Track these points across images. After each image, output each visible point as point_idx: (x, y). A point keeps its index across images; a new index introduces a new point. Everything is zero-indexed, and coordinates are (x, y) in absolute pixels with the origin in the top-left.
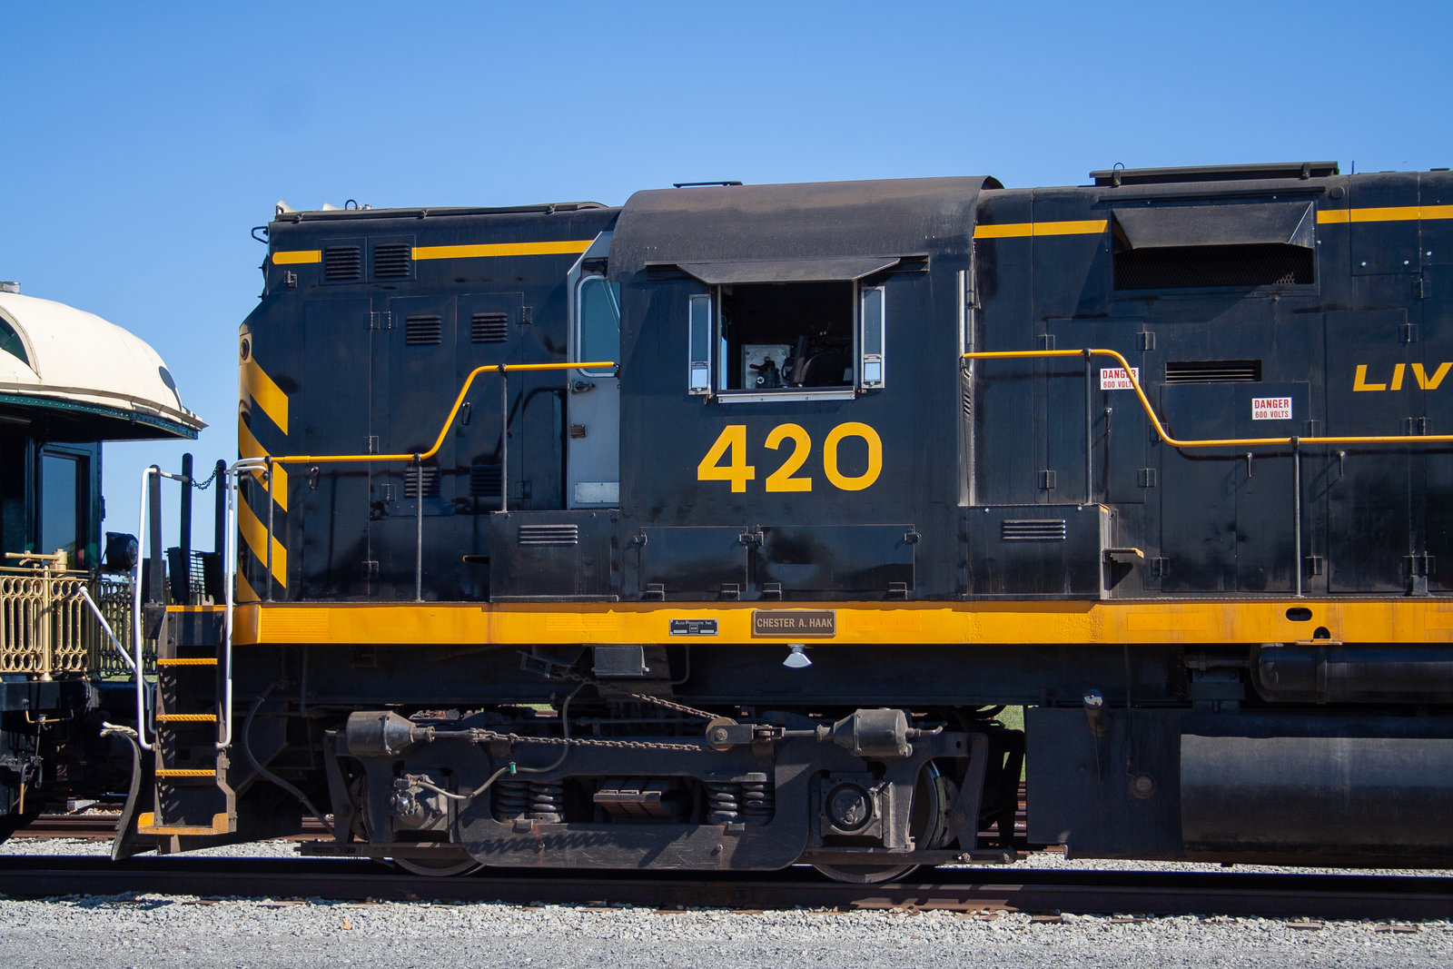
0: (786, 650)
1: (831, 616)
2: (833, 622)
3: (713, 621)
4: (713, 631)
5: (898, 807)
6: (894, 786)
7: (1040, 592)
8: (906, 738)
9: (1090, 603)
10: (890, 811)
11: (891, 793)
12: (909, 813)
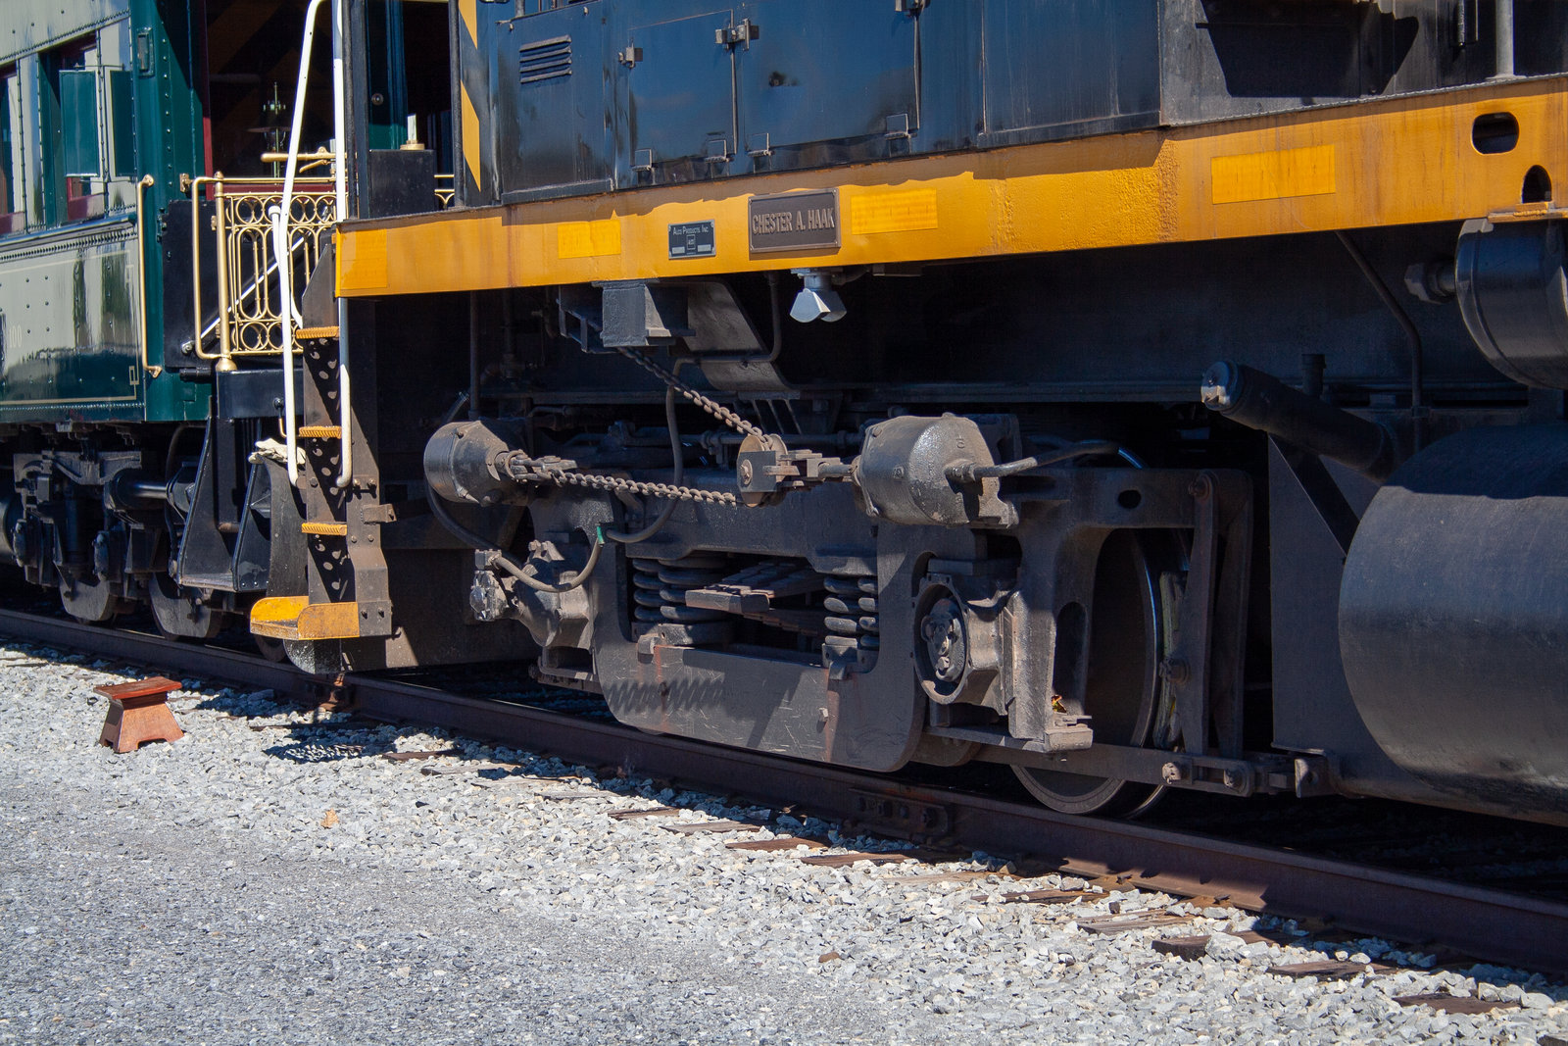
0: (790, 284)
1: (828, 201)
2: (834, 214)
3: (708, 224)
4: (707, 248)
5: (1033, 643)
6: (1026, 598)
7: (1077, 117)
8: (947, 484)
9: (1154, 136)
10: (1018, 654)
11: (1018, 613)
12: (1051, 659)
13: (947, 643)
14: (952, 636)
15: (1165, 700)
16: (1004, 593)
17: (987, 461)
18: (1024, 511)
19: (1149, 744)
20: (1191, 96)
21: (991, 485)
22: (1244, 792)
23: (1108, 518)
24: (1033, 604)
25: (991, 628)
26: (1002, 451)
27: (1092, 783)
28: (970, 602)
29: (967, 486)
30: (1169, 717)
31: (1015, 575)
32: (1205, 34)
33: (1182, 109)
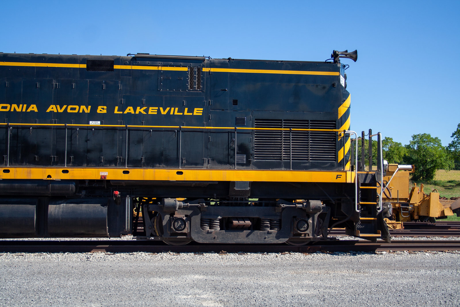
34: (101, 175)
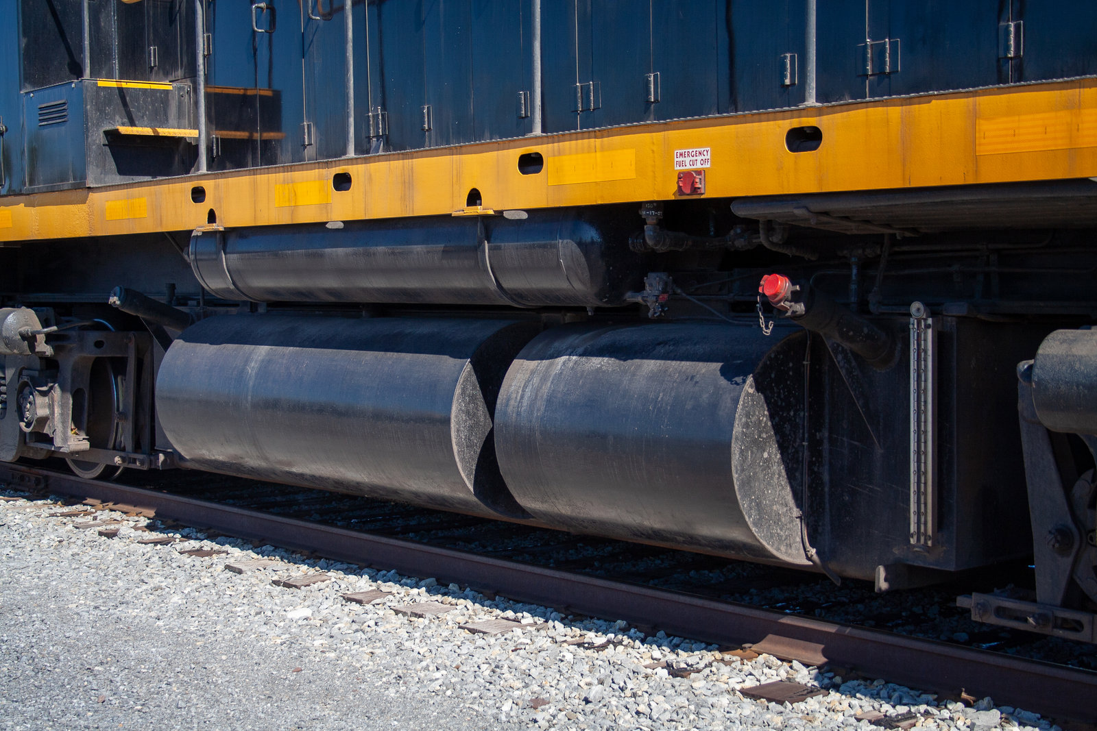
5: (63, 406)
6: (60, 386)
7: (58, 182)
8: (20, 337)
9: (86, 191)
10: (57, 411)
11: (57, 393)
12: (71, 412)
13: (28, 406)
14: (30, 403)
15: (120, 429)
16: (52, 384)
17: (38, 327)
18: (55, 348)
19: (114, 448)
20: (101, 174)
21: (41, 338)
22: (145, 468)
23: (91, 353)
24: (63, 389)
25: (46, 399)
26: (45, 323)
27: (94, 465)
28: (37, 388)
29: (30, 339)
30: (121, 437)
31: (57, 377)
32: (107, 149)
33: (96, 180)
34: (678, 168)
